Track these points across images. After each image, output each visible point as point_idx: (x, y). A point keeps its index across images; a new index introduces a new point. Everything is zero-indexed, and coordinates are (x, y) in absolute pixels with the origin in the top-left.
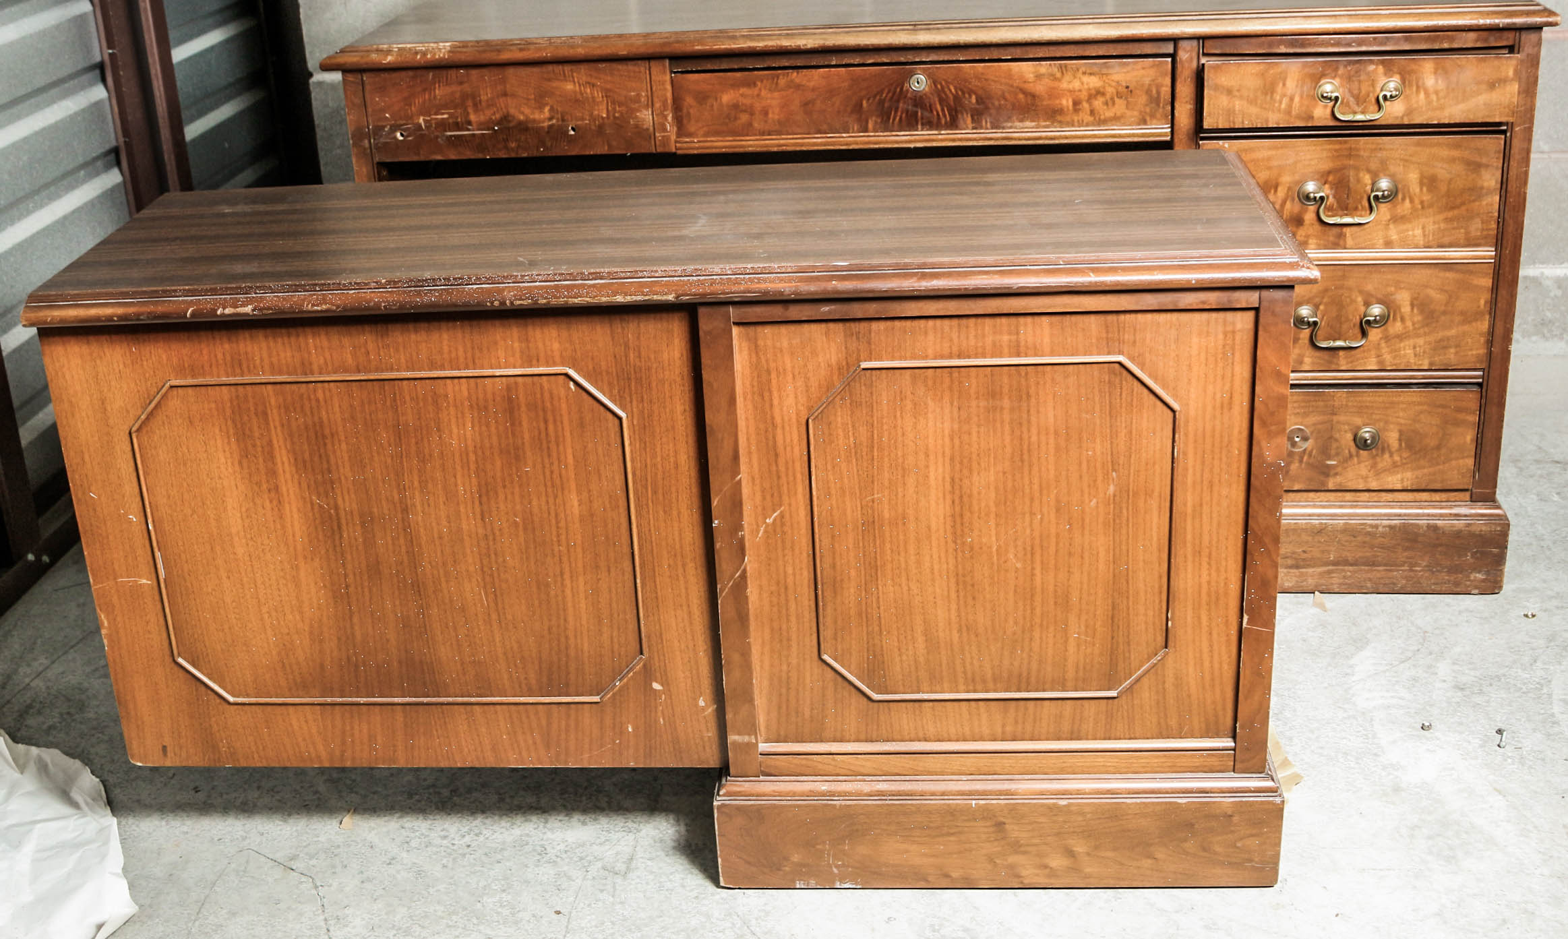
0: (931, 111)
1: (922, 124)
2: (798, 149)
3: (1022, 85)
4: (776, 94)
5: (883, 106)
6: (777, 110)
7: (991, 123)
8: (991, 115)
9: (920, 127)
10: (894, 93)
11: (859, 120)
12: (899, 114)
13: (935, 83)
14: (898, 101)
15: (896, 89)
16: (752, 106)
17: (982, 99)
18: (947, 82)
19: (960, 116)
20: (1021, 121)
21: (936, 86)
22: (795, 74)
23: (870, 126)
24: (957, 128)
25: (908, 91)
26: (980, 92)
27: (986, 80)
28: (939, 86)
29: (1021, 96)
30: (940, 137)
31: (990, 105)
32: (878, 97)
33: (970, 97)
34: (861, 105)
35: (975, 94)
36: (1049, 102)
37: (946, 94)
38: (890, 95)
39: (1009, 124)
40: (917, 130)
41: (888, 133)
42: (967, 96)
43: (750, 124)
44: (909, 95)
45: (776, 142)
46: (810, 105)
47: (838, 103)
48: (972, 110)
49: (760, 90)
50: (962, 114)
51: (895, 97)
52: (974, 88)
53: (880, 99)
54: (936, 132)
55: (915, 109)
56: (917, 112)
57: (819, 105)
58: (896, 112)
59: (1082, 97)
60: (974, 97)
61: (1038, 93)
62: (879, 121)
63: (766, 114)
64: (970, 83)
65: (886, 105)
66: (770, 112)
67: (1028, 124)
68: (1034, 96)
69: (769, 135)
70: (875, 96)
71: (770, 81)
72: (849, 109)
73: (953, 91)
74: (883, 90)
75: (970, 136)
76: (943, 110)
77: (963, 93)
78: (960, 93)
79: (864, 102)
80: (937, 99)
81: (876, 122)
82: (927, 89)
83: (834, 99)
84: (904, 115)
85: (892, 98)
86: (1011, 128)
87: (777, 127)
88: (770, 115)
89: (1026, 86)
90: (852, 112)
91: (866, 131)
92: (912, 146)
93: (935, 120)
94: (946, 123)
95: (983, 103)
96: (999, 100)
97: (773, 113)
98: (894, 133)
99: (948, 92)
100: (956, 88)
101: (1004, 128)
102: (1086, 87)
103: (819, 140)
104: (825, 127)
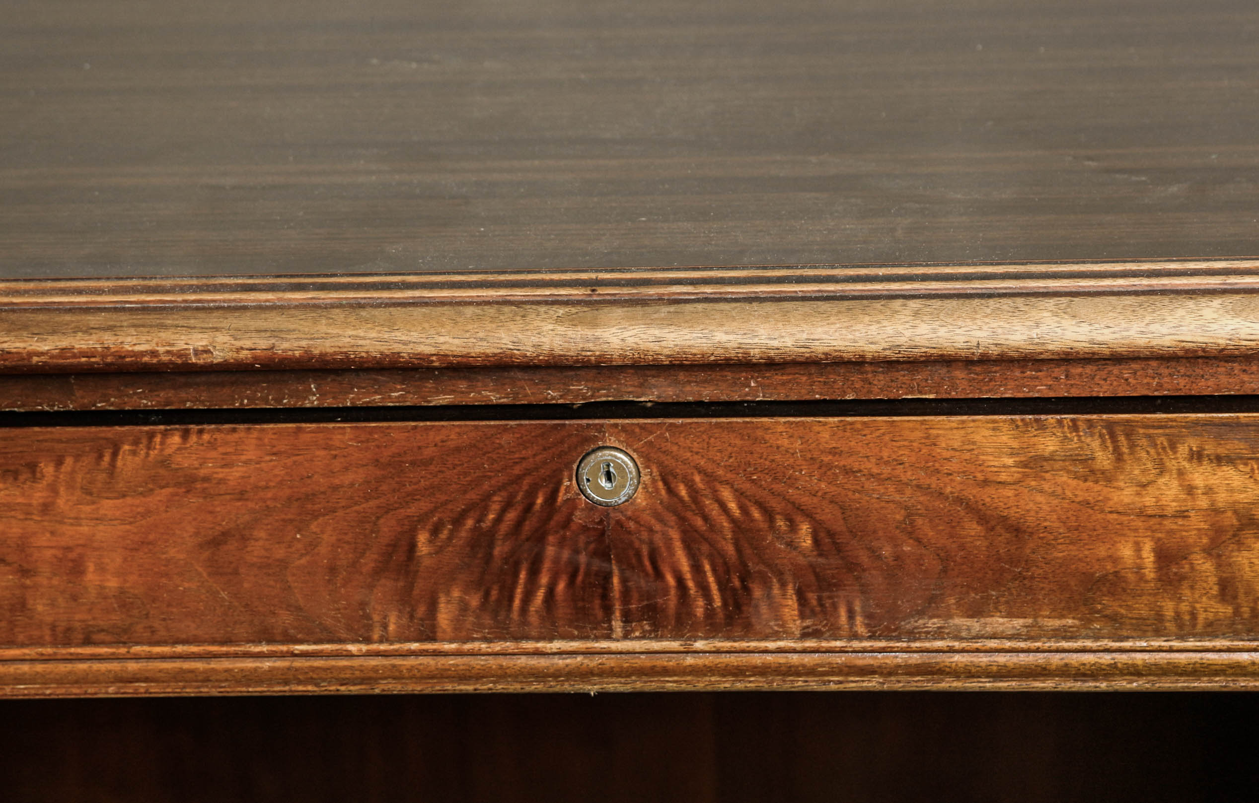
0: (659, 575)
1: (627, 618)
2: (190, 691)
3: (972, 493)
4: (108, 506)
5: (488, 558)
6: (115, 560)
7: (869, 616)
8: (864, 590)
9: (617, 625)
10: (528, 508)
11: (405, 599)
12: (544, 580)
13: (665, 479)
14: (539, 537)
15: (531, 495)
16: (23, 546)
17: (831, 534)
18: (710, 478)
19: (758, 592)
20: (976, 612)
21: (670, 491)
22: (176, 439)
23: (444, 617)
24: (749, 631)
25: (572, 503)
26: (828, 514)
27: (848, 472)
28: (683, 492)
29: (973, 529)
30: (690, 660)
31: (864, 558)
32: (470, 523)
33: (793, 527)
34: (412, 547)
35: (809, 515)
36: (1073, 550)
37: (706, 518)
38: (511, 516)
39: (933, 623)
40: (608, 637)
41: (509, 645)
42: (781, 523)
43: (21, 606)
44: (579, 518)
45: (115, 666)
46: (232, 546)
47: (328, 537)
48: (797, 572)
49: (53, 489)
50: (766, 584)
51: (528, 527)
52: (806, 500)
53: (475, 529)
54: (675, 645)
55: (597, 564)
56: (608, 577)
57: (257, 550)
58: (534, 573)
59: (1192, 537)
60: (805, 528)
61: (1031, 520)
62: (475, 601)
63: (77, 569)
64: (792, 482)
65: (499, 550)
66: (91, 567)
67: (999, 622)
68: (1017, 530)
69: (87, 641)
70: (458, 522)
71: (88, 460)
72: (369, 562)
73: (733, 506)
74: (487, 497)
75: (795, 658)
76: (697, 569)
77: (769, 514)
78: (756, 514)
79: (422, 538)
80: (675, 535)
81: (464, 608)
82: (641, 500)
83: (314, 527)
84: (561, 586)
85: (519, 524)
86: (939, 634)
87: (116, 618)
88: (91, 577)
89: (987, 496)
90: (378, 572)
91: (433, 639)
92: (592, 689)
93: (672, 601)
94: (710, 613)
95: (838, 548)
96: (892, 539)
97: (101, 569)
98: (529, 645)
99: (714, 510)
100: (740, 494)
101: (913, 635)
102: (1203, 502)
103: (267, 664)
104: (285, 619)
